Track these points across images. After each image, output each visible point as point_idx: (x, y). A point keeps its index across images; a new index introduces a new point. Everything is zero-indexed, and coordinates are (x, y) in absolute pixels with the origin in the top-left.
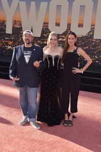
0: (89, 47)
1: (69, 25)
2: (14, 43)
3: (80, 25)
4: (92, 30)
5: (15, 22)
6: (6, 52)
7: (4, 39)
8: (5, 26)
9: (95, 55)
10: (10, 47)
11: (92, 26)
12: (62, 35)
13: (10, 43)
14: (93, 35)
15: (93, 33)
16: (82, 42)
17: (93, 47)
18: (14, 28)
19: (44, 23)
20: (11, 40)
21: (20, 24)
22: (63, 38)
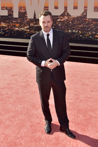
0: (83, 26)
1: (66, 8)
2: (21, 25)
3: (75, 8)
4: (86, 11)
5: (20, 8)
6: (14, 33)
7: (12, 22)
8: (13, 12)
9: (88, 31)
10: (18, 28)
11: (85, 8)
12: (60, 16)
13: (17, 25)
14: (86, 15)
15: (86, 14)
16: (77, 22)
17: (87, 25)
18: (20, 13)
19: (45, 7)
20: (18, 23)
21: (25, 9)
22: (62, 19)
